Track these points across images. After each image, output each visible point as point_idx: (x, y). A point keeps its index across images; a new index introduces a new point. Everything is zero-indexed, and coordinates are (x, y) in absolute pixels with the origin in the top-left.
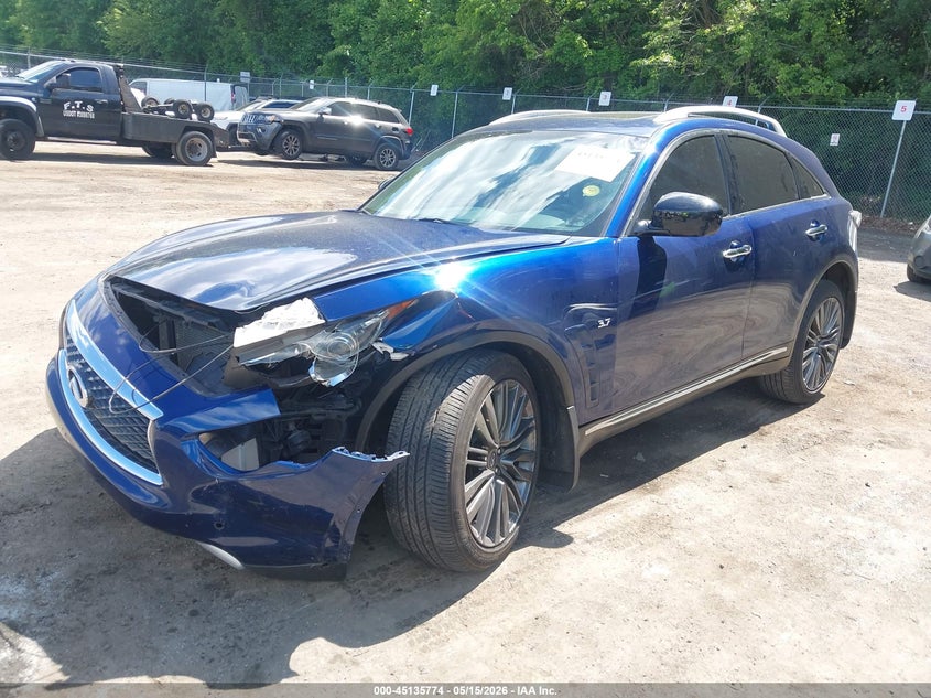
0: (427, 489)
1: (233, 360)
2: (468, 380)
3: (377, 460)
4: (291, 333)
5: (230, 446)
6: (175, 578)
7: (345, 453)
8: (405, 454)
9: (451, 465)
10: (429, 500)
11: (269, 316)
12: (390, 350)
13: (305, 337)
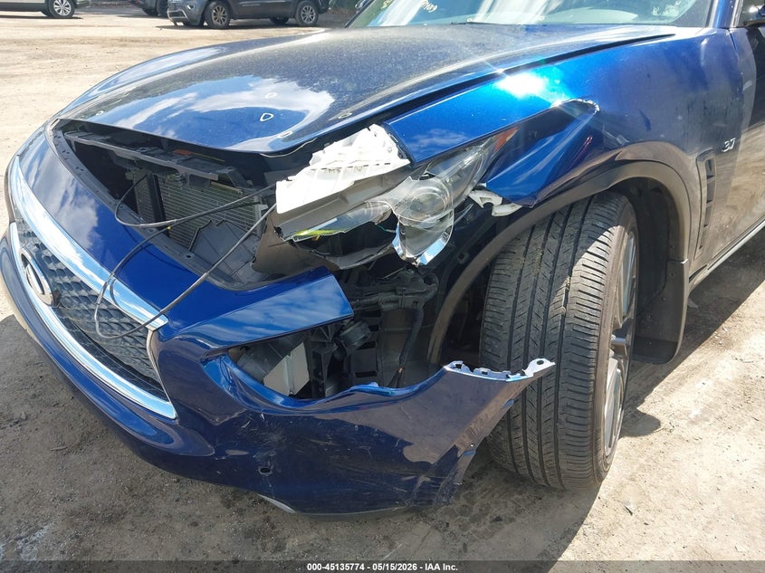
0: (561, 403)
1: (271, 233)
2: (601, 238)
3: (512, 378)
4: (359, 185)
5: (275, 360)
6: (202, 525)
7: (465, 371)
8: (547, 364)
9: (596, 367)
10: (562, 418)
11: (321, 158)
12: (496, 200)
13: (380, 189)
